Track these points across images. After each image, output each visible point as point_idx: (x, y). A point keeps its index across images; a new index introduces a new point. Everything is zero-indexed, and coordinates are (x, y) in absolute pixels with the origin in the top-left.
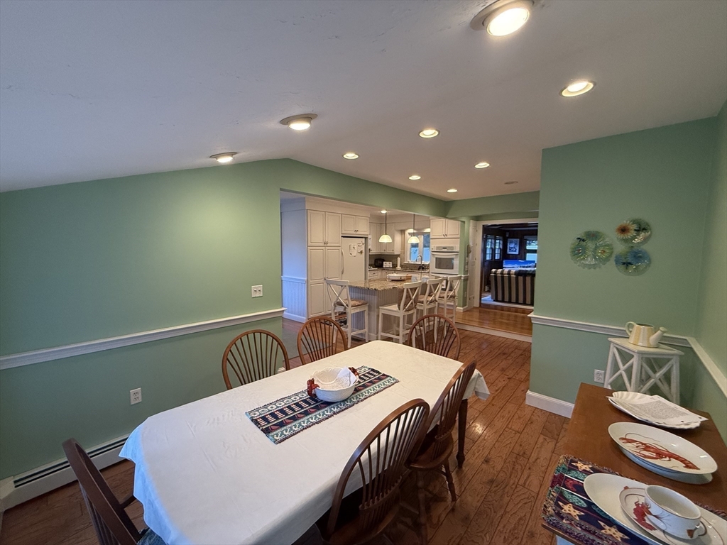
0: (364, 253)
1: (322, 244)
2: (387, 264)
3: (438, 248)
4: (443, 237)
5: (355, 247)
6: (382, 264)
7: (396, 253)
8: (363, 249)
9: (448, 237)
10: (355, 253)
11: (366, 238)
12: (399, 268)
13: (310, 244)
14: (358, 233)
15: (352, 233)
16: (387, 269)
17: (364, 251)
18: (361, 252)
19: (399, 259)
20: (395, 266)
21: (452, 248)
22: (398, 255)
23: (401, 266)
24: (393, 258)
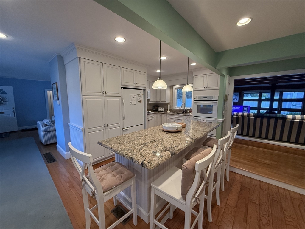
0: (143, 102)
1: (101, 94)
2: (161, 109)
3: (199, 97)
4: (204, 89)
5: (135, 97)
6: (158, 110)
7: (167, 102)
8: (142, 98)
9: (208, 88)
10: (135, 102)
11: (144, 90)
12: (169, 112)
13: (85, 93)
14: (137, 85)
15: (132, 85)
16: (161, 113)
17: (143, 100)
18: (141, 101)
19: (169, 106)
20: (166, 110)
21: (212, 97)
22: (168, 103)
23: (170, 110)
24: (165, 105)
